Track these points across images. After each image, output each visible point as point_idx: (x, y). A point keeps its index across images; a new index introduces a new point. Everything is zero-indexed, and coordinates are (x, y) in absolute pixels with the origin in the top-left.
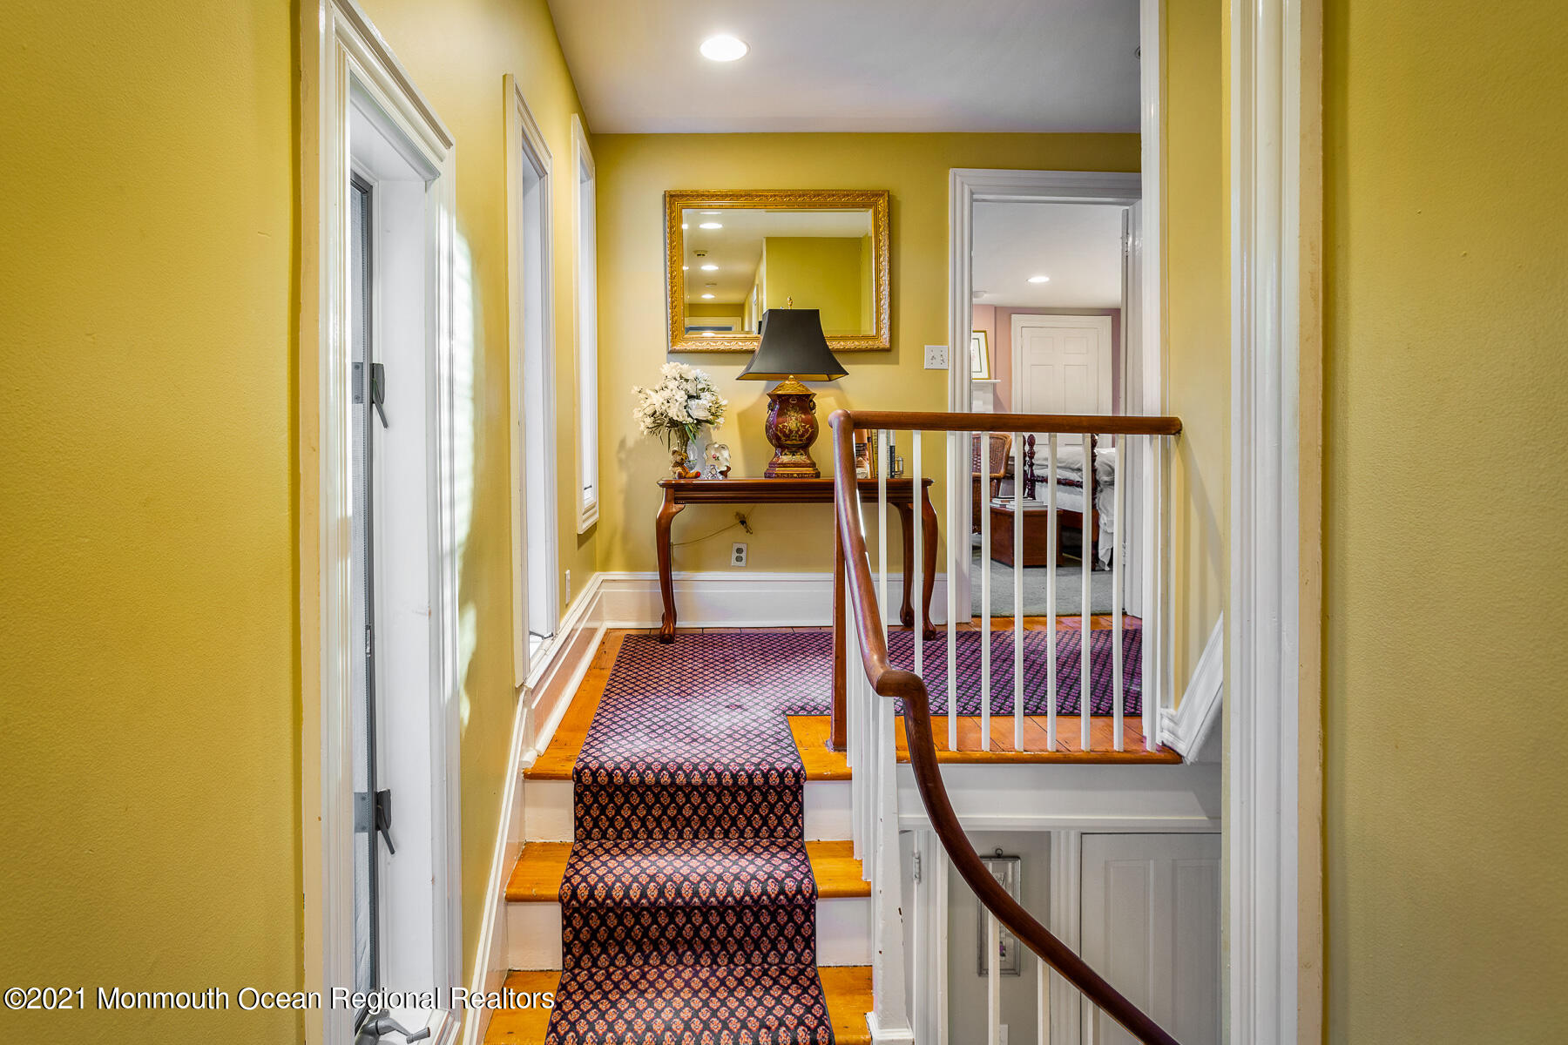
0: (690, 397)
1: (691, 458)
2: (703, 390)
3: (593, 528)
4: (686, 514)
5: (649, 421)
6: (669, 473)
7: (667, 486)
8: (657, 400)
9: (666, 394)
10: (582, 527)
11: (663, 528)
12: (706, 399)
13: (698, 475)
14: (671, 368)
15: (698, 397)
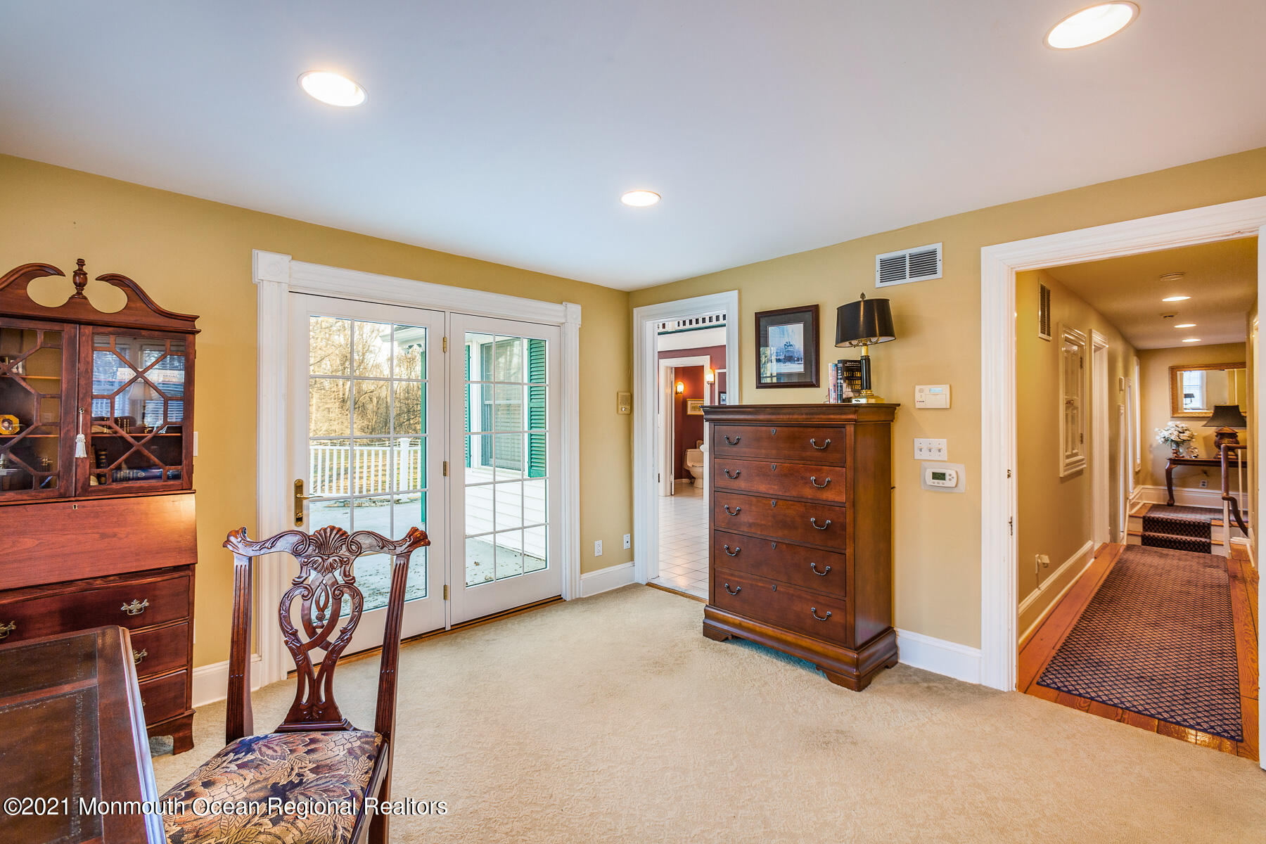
0: (1180, 432)
1: (1181, 451)
2: (1186, 430)
3: (1139, 471)
4: (1177, 469)
5: (1163, 440)
6: (1172, 456)
7: (1170, 459)
8: (1166, 434)
9: (1170, 432)
10: (1137, 470)
11: (1169, 472)
12: (1187, 433)
13: (1183, 457)
14: (1171, 423)
15: (1184, 433)
